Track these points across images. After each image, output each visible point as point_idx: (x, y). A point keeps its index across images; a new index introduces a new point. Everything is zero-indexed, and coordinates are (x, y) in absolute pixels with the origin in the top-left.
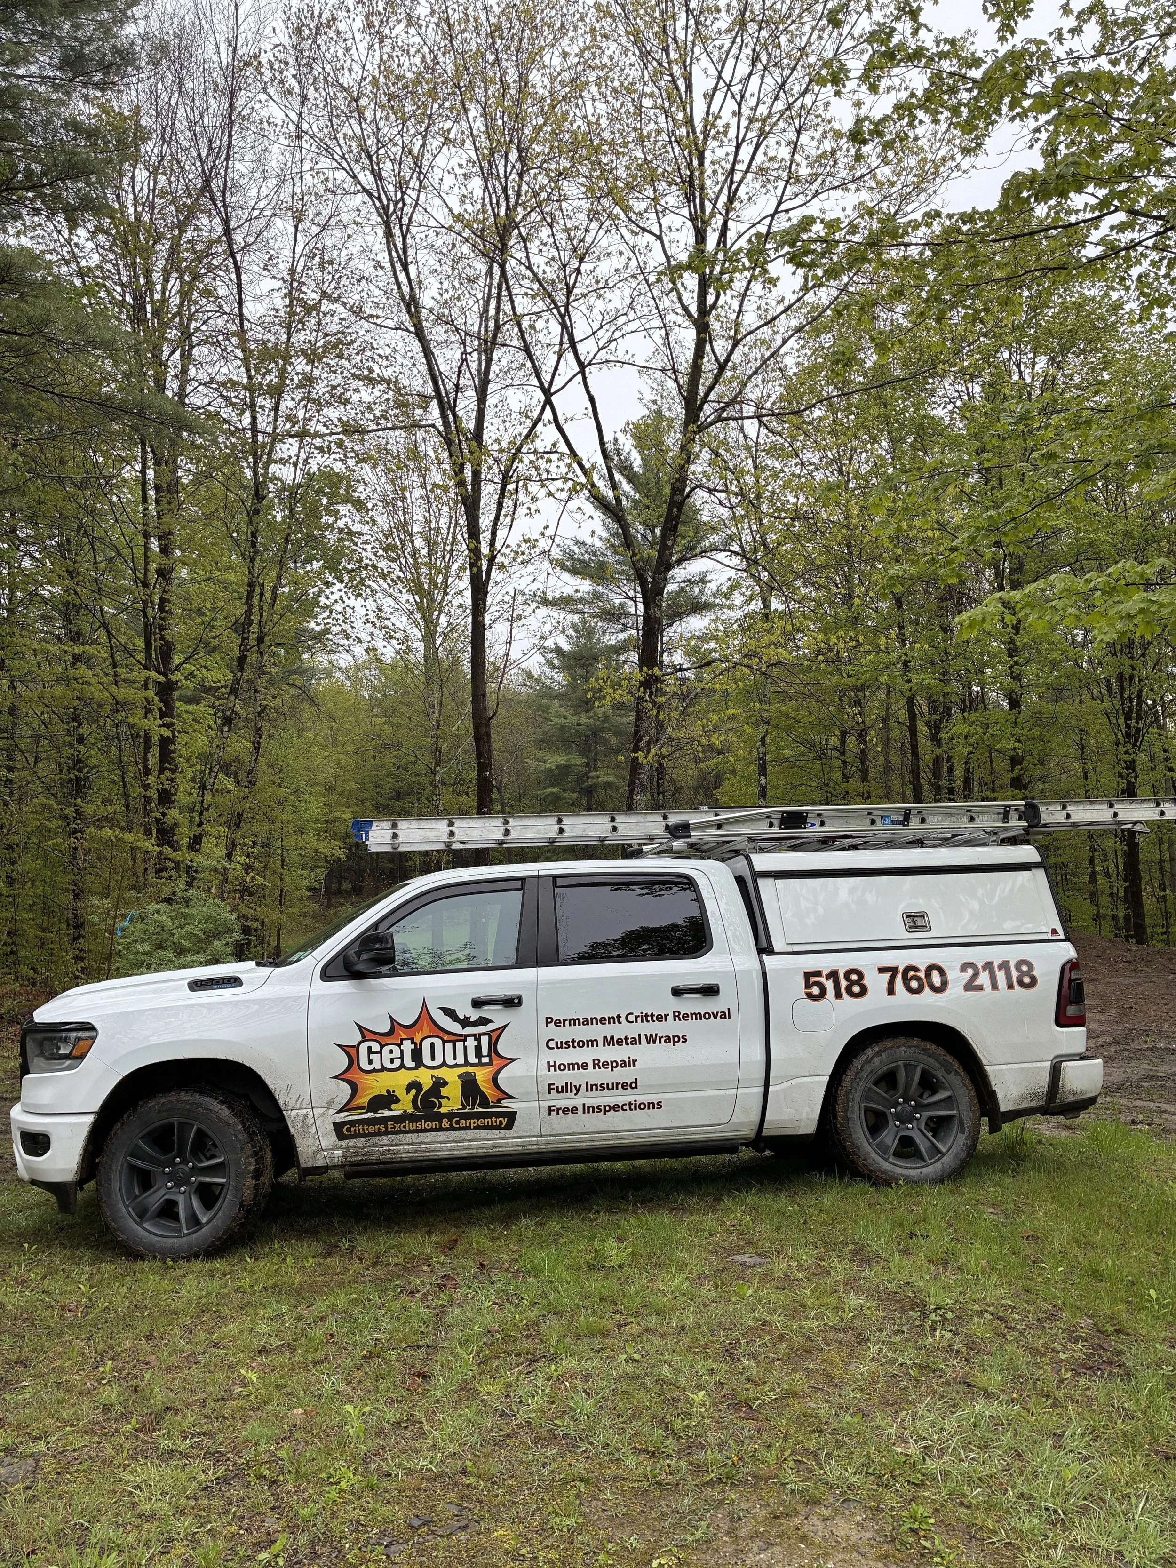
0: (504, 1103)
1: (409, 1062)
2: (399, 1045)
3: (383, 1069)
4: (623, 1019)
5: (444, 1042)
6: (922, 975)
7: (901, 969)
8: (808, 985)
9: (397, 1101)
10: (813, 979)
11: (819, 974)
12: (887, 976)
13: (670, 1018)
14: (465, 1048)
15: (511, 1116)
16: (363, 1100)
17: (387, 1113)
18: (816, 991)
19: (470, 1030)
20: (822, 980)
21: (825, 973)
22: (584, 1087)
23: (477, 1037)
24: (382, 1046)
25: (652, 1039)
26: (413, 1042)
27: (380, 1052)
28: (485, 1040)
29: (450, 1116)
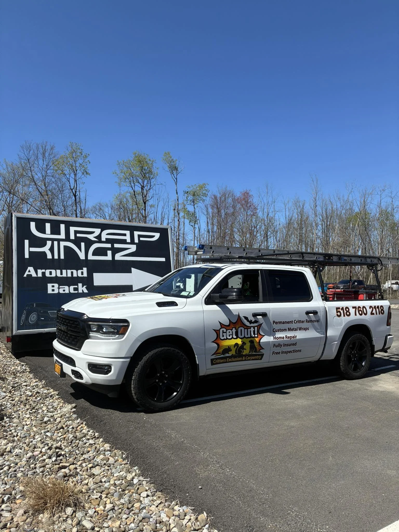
0: (261, 351)
1: (235, 337)
2: (232, 330)
3: (227, 339)
4: (293, 322)
5: (245, 329)
6: (362, 309)
7: (357, 307)
8: (337, 312)
9: (231, 350)
10: (338, 310)
11: (339, 308)
12: (354, 309)
13: (305, 322)
14: (251, 331)
15: (262, 355)
16: (221, 351)
17: (227, 355)
18: (339, 314)
19: (252, 325)
20: (340, 310)
21: (341, 308)
22: (283, 345)
23: (254, 327)
24: (227, 330)
25: (300, 329)
26: (236, 329)
27: (226, 332)
28: (256, 328)
29: (245, 356)
